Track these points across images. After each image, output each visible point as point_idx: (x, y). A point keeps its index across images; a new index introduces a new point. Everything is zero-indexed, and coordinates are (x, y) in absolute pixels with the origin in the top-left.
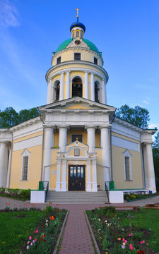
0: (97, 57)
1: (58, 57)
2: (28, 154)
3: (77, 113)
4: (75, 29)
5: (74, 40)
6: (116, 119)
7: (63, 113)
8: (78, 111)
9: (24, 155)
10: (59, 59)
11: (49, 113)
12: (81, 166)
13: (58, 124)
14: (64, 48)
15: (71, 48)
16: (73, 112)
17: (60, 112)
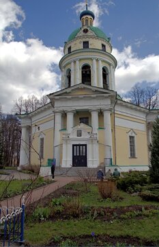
0: (105, 43)
1: (68, 46)
2: (43, 136)
3: (81, 99)
4: (84, 17)
5: (83, 29)
6: (119, 102)
7: (70, 99)
8: (82, 96)
9: (41, 137)
10: (70, 49)
11: (57, 99)
12: (83, 145)
13: (65, 109)
14: (73, 37)
15: (80, 37)
16: (78, 97)
17: (66, 98)
